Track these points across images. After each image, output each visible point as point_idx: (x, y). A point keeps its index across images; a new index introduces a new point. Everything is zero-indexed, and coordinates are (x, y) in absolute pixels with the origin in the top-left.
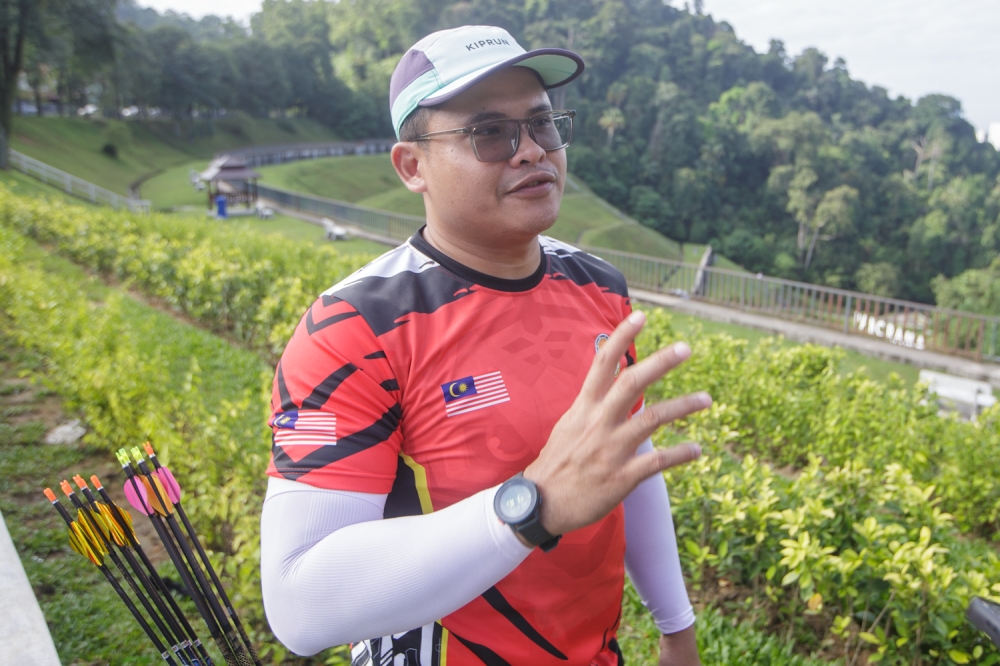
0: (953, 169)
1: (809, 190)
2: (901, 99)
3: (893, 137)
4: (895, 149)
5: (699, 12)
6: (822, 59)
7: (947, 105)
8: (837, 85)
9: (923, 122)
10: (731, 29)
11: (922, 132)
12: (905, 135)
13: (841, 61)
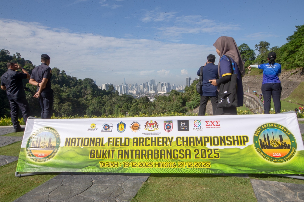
0: (94, 96)
1: (59, 104)
2: (80, 80)
3: (79, 89)
4: (80, 92)
5: (19, 57)
6: (59, 71)
7: (90, 81)
8: (63, 77)
9: (86, 85)
10: (30, 62)
11: (86, 87)
12: (82, 89)
13: (64, 71)
